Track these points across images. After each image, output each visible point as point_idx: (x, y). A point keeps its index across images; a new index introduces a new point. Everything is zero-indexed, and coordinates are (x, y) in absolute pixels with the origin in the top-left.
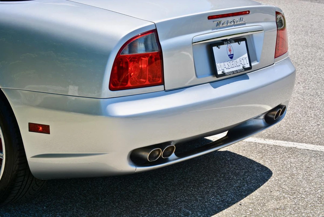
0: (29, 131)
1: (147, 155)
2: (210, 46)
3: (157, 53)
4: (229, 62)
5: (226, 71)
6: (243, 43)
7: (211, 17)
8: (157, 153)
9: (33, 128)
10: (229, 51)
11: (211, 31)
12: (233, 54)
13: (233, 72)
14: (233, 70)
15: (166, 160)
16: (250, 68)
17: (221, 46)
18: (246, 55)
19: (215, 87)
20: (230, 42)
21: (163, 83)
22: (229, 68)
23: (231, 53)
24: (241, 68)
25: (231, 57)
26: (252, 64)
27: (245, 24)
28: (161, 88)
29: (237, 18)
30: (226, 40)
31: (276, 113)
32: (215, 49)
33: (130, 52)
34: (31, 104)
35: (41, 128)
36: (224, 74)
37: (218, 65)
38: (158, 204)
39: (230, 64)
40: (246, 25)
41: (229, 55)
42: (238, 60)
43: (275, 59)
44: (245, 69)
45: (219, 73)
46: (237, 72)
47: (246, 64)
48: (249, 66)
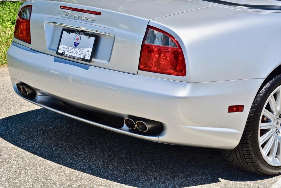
4: (72, 48)
5: (66, 53)
6: (93, 39)
10: (76, 39)
12: (78, 44)
13: (71, 57)
14: (72, 55)
17: (71, 34)
20: (80, 33)
22: (70, 52)
23: (77, 42)
25: (76, 45)
30: (76, 30)
32: (65, 33)
37: (61, 45)
39: (72, 49)
40: (94, 24)
41: (75, 43)
42: (81, 49)
43: (139, 71)
44: (84, 59)
45: (59, 51)
46: (75, 58)
47: (87, 56)
48: (89, 58)
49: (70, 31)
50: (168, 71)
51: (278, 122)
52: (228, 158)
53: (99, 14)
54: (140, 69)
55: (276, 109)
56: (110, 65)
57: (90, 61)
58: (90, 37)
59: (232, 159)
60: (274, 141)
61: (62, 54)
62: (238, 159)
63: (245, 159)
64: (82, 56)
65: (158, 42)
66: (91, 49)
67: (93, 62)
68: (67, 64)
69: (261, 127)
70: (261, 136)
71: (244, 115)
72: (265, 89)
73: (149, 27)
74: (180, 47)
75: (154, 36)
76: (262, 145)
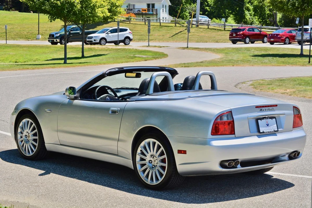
0: (178, 153)
1: (227, 164)
2: (257, 120)
3: (232, 121)
5: (265, 131)
6: (274, 119)
7: (257, 107)
8: (232, 164)
9: (180, 152)
10: (266, 122)
11: (257, 113)
14: (269, 131)
15: (236, 167)
16: (278, 131)
17: (262, 120)
18: (276, 125)
19: (259, 137)
20: (267, 118)
21: (234, 134)
24: (273, 130)
25: (268, 125)
26: (279, 130)
27: (275, 111)
28: (233, 136)
29: (270, 108)
30: (265, 117)
31: (294, 154)
32: (259, 121)
33: (220, 120)
34: (179, 142)
35: (183, 152)
36: (263, 132)
37: (261, 128)
38: (234, 192)
42: (271, 127)
45: (261, 131)
47: (276, 129)
49: (261, 119)
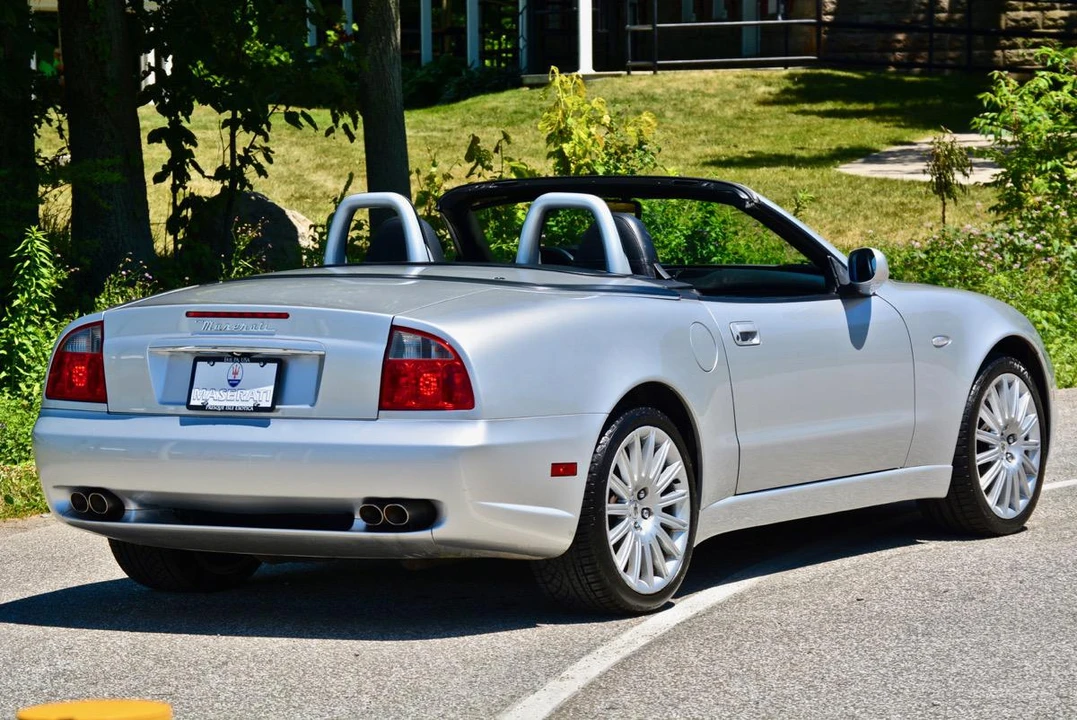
5: (211, 404)
6: (272, 366)
7: (192, 314)
10: (232, 374)
11: (189, 335)
12: (239, 381)
13: (225, 409)
14: (227, 405)
17: (217, 364)
20: (239, 360)
22: (220, 400)
23: (235, 377)
24: (245, 405)
25: (234, 384)
26: (279, 406)
32: (203, 365)
37: (197, 392)
39: (226, 394)
40: (275, 337)
41: (229, 381)
42: (247, 391)
43: (381, 412)
44: (257, 409)
45: (192, 403)
46: (234, 410)
47: (264, 401)
48: (269, 405)
49: (213, 359)
50: (440, 404)
51: (636, 508)
52: (550, 586)
53: (285, 316)
54: (381, 407)
55: (632, 478)
56: (316, 411)
57: (271, 409)
58: (265, 364)
59: (558, 585)
60: (634, 543)
61: (203, 407)
62: (571, 580)
63: (586, 575)
64: (251, 404)
65: (410, 354)
66: (271, 388)
67: (279, 409)
68: (214, 424)
69: (609, 509)
70: (611, 528)
71: (578, 484)
72: (609, 436)
73: (394, 328)
74: (458, 358)
75: (401, 347)
76: (614, 546)
